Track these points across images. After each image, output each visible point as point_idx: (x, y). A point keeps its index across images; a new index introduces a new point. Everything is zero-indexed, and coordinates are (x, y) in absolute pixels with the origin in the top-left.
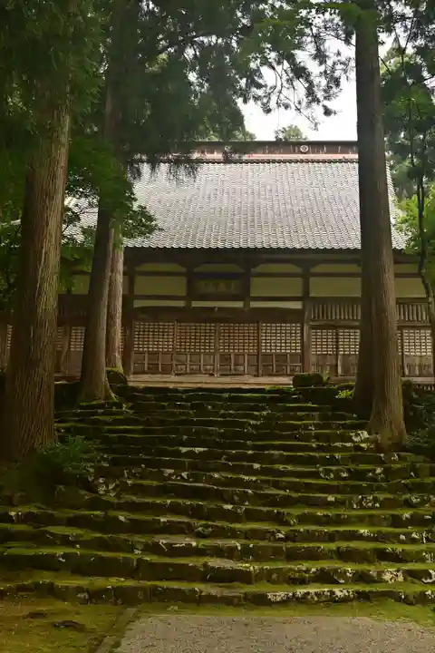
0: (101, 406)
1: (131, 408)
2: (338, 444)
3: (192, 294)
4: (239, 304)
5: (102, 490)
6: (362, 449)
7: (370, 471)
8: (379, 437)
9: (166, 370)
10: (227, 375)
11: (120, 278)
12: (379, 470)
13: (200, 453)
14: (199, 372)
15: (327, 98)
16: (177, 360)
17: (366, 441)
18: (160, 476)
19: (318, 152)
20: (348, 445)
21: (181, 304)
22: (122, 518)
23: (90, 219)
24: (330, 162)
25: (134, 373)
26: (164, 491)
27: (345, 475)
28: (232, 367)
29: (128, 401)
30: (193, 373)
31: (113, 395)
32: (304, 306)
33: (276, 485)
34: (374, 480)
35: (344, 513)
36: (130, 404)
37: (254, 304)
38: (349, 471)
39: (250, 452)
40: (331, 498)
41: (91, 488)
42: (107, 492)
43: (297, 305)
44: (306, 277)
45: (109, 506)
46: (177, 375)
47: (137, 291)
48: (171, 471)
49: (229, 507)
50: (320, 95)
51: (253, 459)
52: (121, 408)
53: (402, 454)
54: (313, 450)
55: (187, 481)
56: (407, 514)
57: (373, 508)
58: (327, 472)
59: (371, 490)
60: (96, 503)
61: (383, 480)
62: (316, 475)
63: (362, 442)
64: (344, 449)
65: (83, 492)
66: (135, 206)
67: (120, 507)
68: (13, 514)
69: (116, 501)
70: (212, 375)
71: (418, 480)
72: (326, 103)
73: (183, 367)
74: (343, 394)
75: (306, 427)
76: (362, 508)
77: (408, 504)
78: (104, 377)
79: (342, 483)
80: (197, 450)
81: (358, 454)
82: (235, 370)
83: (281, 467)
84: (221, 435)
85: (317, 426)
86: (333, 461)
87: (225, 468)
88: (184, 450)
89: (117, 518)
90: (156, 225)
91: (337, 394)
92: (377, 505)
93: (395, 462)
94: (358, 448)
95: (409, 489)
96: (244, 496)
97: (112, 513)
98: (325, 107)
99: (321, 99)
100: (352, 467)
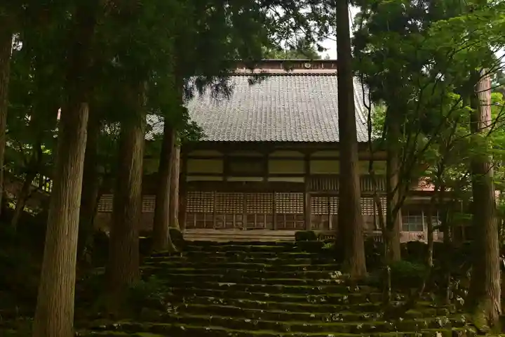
0: (167, 255)
1: (186, 256)
2: (321, 280)
3: (227, 172)
4: (261, 179)
5: (169, 310)
6: (336, 283)
7: (339, 298)
8: (349, 275)
9: (209, 226)
10: (252, 229)
11: (178, 164)
12: (345, 297)
13: (231, 286)
14: (232, 227)
15: (320, 39)
16: (217, 219)
17: (339, 278)
18: (206, 302)
19: (317, 68)
20: (327, 280)
21: (220, 179)
22: (182, 327)
23: (159, 129)
24: (325, 75)
25: (187, 228)
26: (208, 311)
27: (323, 300)
28: (256, 223)
29: (184, 250)
30: (228, 227)
31: (174, 247)
32: (305, 181)
33: (280, 307)
34: (342, 303)
35: (320, 324)
36: (186, 253)
37: (271, 179)
38: (326, 298)
39: (263, 286)
40: (313, 315)
41: (163, 309)
42: (173, 311)
43: (301, 180)
44: (307, 159)
45: (175, 320)
46: (216, 229)
47: (189, 171)
48: (212, 298)
49: (248, 321)
50: (315, 37)
51: (265, 290)
52: (180, 255)
53: (361, 287)
54: (304, 284)
55: (222, 304)
56: (360, 326)
57: (339, 321)
58: (312, 299)
59: (338, 310)
60: (166, 318)
61: (347, 304)
62: (304, 300)
63: (337, 279)
64: (325, 283)
65: (158, 311)
66: (189, 122)
67: (181, 321)
68: (115, 325)
69: (178, 317)
70: (241, 229)
71: (370, 303)
72: (319, 43)
73: (221, 223)
74: (328, 246)
75: (301, 269)
76: (332, 321)
77: (361, 319)
78: (168, 234)
79: (321, 305)
80: (229, 284)
81: (333, 287)
82: (257, 225)
83: (283, 295)
84: (245, 275)
85: (308, 268)
86: (316, 291)
87: (247, 296)
88: (221, 284)
89: (179, 328)
90: (203, 133)
91: (323, 245)
92: (342, 319)
93: (357, 292)
94: (334, 283)
95: (364, 309)
96: (258, 314)
97: (177, 325)
98: (318, 45)
99: (316, 40)
100: (329, 295)
